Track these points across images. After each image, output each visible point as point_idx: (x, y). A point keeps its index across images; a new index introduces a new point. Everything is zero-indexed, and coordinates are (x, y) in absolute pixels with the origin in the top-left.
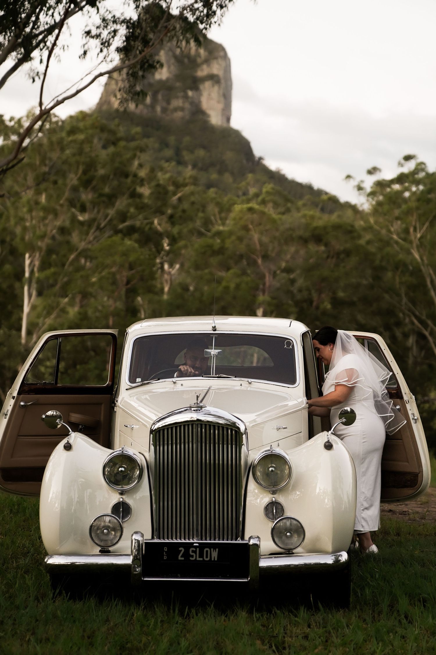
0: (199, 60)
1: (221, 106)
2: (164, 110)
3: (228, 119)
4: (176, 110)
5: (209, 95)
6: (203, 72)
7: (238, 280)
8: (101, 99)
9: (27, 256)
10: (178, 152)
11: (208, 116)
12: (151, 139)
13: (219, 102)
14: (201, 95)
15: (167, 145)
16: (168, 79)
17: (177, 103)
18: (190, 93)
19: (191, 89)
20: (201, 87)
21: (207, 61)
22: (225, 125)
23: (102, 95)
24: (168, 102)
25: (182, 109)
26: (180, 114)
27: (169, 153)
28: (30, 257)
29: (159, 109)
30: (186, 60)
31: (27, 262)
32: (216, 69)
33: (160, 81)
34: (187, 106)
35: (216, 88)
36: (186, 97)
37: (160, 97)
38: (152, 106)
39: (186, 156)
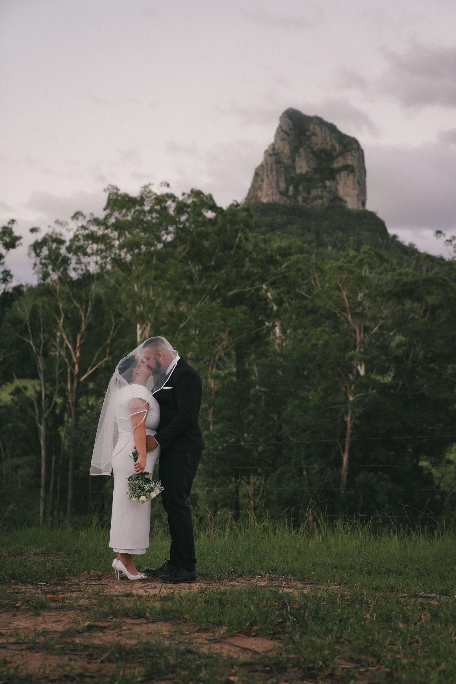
0: (334, 154)
1: (355, 192)
2: (305, 200)
3: (364, 203)
4: (315, 198)
5: (345, 183)
6: (338, 164)
8: (249, 194)
9: (138, 326)
10: (318, 235)
11: (345, 202)
12: (295, 226)
13: (354, 189)
14: (338, 183)
15: (309, 231)
16: (307, 172)
17: (315, 192)
18: (328, 183)
19: (329, 179)
20: (338, 177)
21: (341, 154)
22: (361, 208)
23: (250, 190)
24: (309, 193)
25: (321, 197)
26: (319, 202)
27: (310, 236)
28: (140, 328)
29: (300, 199)
30: (323, 155)
31: (139, 332)
32: (350, 160)
33: (301, 175)
34: (325, 194)
35: (351, 176)
36: (325, 187)
37: (301, 188)
38: (295, 197)
39: (326, 238)
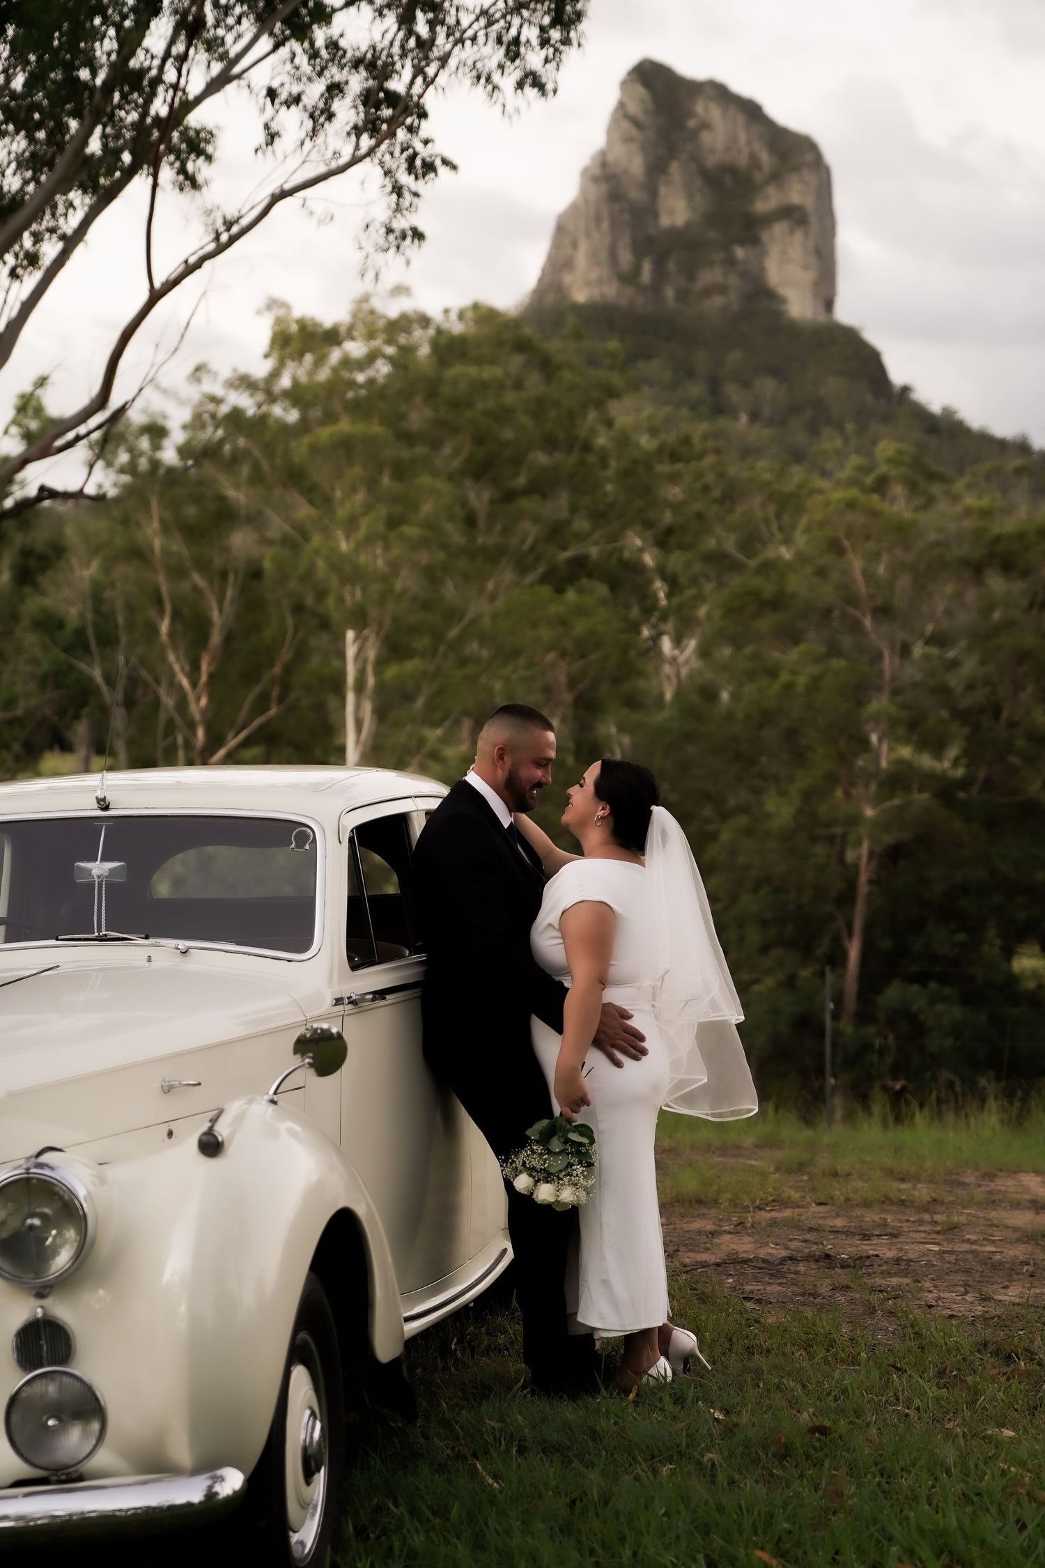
0: (758, 177)
1: (809, 276)
2: (682, 295)
3: (829, 305)
4: (708, 292)
5: (784, 252)
6: (766, 202)
7: (815, 669)
8: (541, 280)
9: (350, 635)
10: (714, 385)
11: (783, 301)
12: (656, 363)
13: (805, 267)
14: (764, 253)
15: (691, 374)
16: (688, 225)
17: (709, 276)
18: (740, 252)
19: (742, 243)
20: (765, 236)
21: (776, 177)
22: (822, 318)
23: (543, 271)
24: (691, 277)
25: (722, 289)
26: (717, 301)
27: (695, 390)
28: (356, 639)
29: (670, 293)
30: (728, 180)
31: (351, 651)
32: (797, 193)
33: (672, 230)
34: (734, 281)
35: (799, 236)
36: (731, 262)
37: (671, 266)
38: (656, 288)
39: (732, 392)
